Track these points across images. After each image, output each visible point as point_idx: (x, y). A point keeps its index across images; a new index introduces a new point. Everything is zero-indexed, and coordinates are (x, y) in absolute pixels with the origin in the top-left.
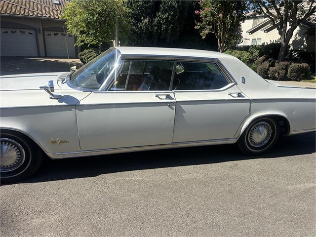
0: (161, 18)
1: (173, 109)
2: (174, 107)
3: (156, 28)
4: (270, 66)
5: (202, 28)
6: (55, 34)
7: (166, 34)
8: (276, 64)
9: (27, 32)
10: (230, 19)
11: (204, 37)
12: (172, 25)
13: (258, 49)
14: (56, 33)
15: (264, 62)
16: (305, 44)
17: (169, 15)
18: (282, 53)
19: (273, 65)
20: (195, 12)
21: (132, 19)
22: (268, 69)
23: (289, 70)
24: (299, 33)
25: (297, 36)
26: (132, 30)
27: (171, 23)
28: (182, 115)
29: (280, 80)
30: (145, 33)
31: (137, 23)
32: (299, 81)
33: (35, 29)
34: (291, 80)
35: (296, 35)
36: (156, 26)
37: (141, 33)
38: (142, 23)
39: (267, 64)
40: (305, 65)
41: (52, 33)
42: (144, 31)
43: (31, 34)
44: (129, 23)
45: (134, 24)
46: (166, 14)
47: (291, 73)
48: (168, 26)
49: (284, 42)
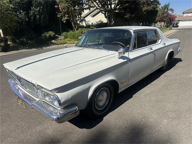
0: (35, 11)
3: (32, 17)
5: (62, 16)
7: (40, 21)
11: (64, 22)
12: (43, 15)
17: (40, 8)
20: (55, 6)
37: (22, 22)
42: (24, 20)
46: (38, 8)
48: (40, 16)
49: (109, 21)
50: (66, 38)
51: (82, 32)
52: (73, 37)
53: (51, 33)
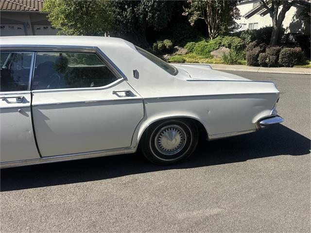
0: (146, 6)
1: (28, 116)
2: (29, 113)
3: (141, 16)
4: (260, 52)
5: (191, 14)
6: (44, 28)
7: (152, 23)
8: (267, 50)
9: (16, 27)
10: (219, 3)
11: (192, 24)
12: (158, 13)
13: (251, 34)
14: (45, 26)
15: (254, 47)
16: (303, 26)
17: (154, 1)
18: (274, 37)
19: (264, 51)
21: (116, 8)
22: (258, 55)
23: (280, 55)
24: (298, 15)
25: (295, 18)
26: (117, 20)
27: (157, 10)
28: (45, 122)
29: (271, 66)
30: (131, 21)
31: (122, 12)
32: (292, 67)
33: (23, 24)
34: (283, 66)
35: (293, 17)
36: (141, 14)
37: (127, 23)
38: (127, 12)
39: (258, 49)
40: (298, 49)
41: (42, 27)
42: (130, 20)
43: (20, 28)
44: (114, 12)
45: (119, 14)
47: (282, 58)
48: (154, 14)
49: (276, 25)
50: (191, 52)
51: (221, 43)
52: (202, 51)
53: (168, 43)
